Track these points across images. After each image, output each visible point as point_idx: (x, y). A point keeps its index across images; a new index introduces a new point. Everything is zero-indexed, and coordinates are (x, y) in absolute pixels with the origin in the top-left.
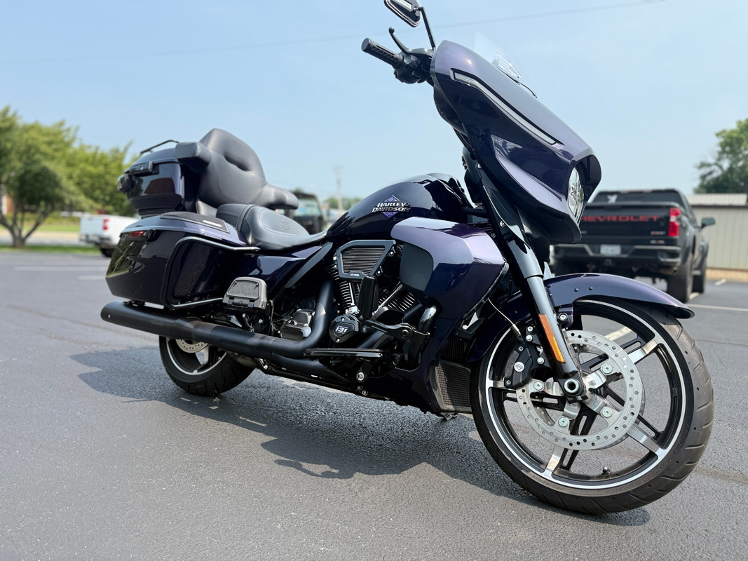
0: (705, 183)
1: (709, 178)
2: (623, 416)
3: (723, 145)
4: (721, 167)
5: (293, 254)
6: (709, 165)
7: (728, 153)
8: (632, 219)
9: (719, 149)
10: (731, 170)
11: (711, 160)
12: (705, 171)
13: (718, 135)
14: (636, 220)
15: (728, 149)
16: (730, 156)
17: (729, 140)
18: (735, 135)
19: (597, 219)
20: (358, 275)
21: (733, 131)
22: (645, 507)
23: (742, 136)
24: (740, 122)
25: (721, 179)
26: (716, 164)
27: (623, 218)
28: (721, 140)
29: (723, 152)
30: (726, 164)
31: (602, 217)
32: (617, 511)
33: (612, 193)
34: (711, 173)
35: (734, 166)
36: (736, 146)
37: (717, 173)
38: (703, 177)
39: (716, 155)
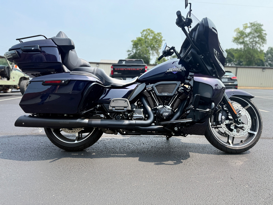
0: (129, 57)
1: (130, 55)
2: (248, 126)
3: (134, 45)
4: (133, 52)
5: (126, 88)
6: (130, 51)
7: (135, 48)
8: (135, 70)
9: (132, 46)
10: (136, 53)
11: (131, 50)
12: (129, 53)
13: (132, 41)
14: (136, 70)
15: (135, 46)
16: (136, 48)
17: (135, 44)
18: (136, 42)
19: (124, 69)
20: (166, 94)
21: (135, 41)
22: (249, 150)
23: (138, 42)
24: (137, 38)
25: (134, 56)
26: (132, 51)
27: (132, 69)
28: (133, 43)
29: (133, 47)
30: (134, 51)
31: (126, 69)
32: (245, 151)
33: (124, 61)
34: (131, 54)
35: (137, 52)
36: (137, 45)
37: (132, 54)
38: (129, 55)
39: (132, 48)
